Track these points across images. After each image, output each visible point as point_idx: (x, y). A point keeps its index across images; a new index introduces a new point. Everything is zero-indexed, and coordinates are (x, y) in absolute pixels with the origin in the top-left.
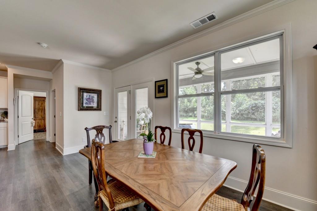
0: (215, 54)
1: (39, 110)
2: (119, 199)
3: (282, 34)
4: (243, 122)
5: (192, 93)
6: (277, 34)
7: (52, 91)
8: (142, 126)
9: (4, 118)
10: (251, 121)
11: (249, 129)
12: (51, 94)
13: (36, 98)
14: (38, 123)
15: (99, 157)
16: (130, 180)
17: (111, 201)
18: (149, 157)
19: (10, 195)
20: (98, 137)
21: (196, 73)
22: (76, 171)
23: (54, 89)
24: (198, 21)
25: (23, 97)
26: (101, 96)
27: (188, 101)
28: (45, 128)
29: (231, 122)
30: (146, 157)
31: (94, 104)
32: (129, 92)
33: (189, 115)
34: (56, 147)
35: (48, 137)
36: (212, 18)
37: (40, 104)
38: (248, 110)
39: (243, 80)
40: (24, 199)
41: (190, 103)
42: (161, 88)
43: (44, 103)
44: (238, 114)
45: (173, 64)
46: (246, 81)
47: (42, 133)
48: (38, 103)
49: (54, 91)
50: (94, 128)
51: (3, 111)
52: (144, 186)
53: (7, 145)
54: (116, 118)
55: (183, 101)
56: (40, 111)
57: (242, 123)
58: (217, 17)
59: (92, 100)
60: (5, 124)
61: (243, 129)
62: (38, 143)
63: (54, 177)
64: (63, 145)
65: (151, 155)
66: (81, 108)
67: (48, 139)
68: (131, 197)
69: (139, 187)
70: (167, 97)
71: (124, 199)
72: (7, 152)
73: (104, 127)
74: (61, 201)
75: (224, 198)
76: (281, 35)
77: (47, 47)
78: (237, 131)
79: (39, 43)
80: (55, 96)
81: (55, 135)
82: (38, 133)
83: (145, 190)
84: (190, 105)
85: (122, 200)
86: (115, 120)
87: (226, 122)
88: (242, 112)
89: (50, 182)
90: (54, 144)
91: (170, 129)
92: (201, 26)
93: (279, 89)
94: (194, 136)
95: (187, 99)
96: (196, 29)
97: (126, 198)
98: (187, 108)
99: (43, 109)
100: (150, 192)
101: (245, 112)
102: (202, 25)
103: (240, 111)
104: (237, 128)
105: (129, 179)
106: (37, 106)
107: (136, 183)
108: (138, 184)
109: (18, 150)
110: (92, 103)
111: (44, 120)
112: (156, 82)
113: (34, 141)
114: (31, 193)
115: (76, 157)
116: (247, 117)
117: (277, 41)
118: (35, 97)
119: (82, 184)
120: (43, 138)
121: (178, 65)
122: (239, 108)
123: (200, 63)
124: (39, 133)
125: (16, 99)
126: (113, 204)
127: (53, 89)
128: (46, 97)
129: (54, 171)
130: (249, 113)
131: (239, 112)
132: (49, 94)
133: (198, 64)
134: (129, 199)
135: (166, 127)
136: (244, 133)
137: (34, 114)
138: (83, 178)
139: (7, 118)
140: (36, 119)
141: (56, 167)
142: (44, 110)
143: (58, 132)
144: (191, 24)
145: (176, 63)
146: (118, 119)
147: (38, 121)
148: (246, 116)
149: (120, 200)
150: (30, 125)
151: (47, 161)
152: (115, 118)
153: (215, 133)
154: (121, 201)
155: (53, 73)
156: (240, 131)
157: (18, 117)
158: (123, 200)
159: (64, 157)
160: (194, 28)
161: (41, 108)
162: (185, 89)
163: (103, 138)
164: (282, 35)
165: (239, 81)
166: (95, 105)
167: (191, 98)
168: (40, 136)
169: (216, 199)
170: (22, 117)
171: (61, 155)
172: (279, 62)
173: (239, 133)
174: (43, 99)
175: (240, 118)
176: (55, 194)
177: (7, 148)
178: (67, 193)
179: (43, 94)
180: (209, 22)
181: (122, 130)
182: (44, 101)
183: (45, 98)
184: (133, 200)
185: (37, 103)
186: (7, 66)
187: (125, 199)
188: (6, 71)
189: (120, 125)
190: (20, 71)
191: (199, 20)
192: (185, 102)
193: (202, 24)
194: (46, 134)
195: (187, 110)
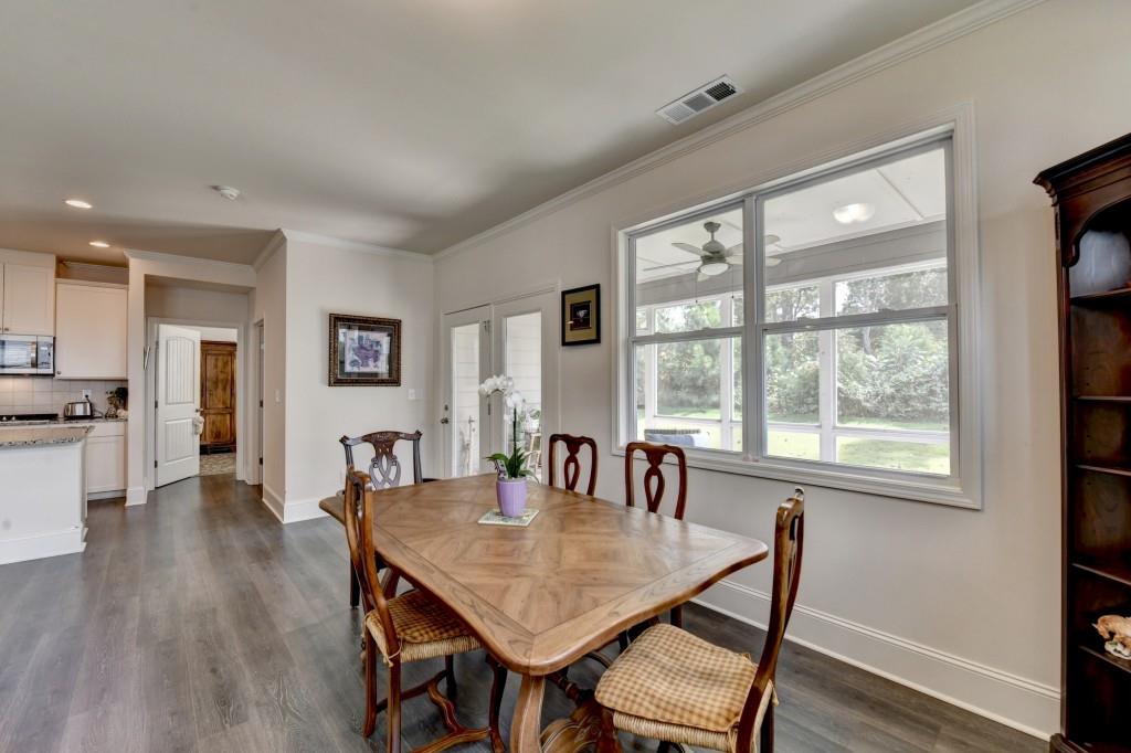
0: (743, 201)
1: (216, 383)
2: (414, 633)
3: (949, 134)
4: (906, 427)
5: (719, 324)
6: (937, 135)
7: (256, 325)
8: (533, 436)
9: (117, 408)
10: (937, 425)
11: (927, 451)
12: (253, 333)
13: (207, 346)
14: (213, 423)
15: (360, 514)
16: (436, 575)
17: (391, 637)
18: (509, 523)
19: (133, 624)
20: (381, 468)
21: (707, 260)
22: (316, 568)
23: (260, 318)
24: (680, 102)
25: (171, 343)
26: (399, 338)
27: (707, 353)
28: (234, 442)
29: (838, 425)
30: (501, 523)
31: (379, 363)
32: (486, 327)
33: (710, 402)
34: (264, 500)
35: (242, 467)
36: (722, 91)
37: (220, 364)
38: (928, 382)
39: (923, 273)
40: (169, 638)
41: (714, 360)
42: (582, 313)
43: (232, 362)
44: (893, 398)
45: (616, 235)
46: (934, 275)
47: (225, 456)
48: (213, 361)
49: (260, 325)
50: (367, 438)
51: (113, 387)
52: (469, 590)
53: (125, 490)
54: (446, 408)
55: (689, 351)
56: (220, 386)
57: (902, 433)
58: (739, 89)
59: (371, 353)
60: (121, 424)
61: (903, 454)
62: (214, 487)
63: (252, 584)
64: (282, 493)
65: (520, 518)
66: (339, 377)
67: (240, 476)
68: (447, 631)
69: (454, 589)
70: (597, 340)
71: (427, 633)
72: (124, 509)
73: (397, 435)
74: (268, 648)
75: (717, 648)
76: (947, 139)
77: (239, 197)
78: (878, 458)
79: (216, 188)
80: (261, 342)
81: (261, 461)
82: (212, 456)
83: (466, 597)
84: (713, 367)
85: (421, 635)
86: (442, 415)
87: (820, 427)
88: (905, 392)
89: (242, 595)
90: (259, 488)
91: (592, 444)
92: (693, 115)
93: (944, 315)
94: (661, 467)
95: (704, 345)
96: (680, 126)
97: (433, 631)
98: (702, 378)
99: (227, 380)
100: (475, 599)
101: (916, 390)
102: (695, 113)
103: (898, 387)
104: (881, 449)
105: (433, 572)
106: (211, 373)
107: (448, 582)
108: (453, 585)
109: (156, 505)
110: (371, 362)
111: (231, 414)
112: (564, 293)
113: (201, 480)
114: (187, 622)
115: (320, 531)
116: (924, 409)
117: (939, 155)
118: (205, 344)
119: (330, 607)
120: (226, 470)
121: (632, 237)
122: (894, 377)
123: (719, 225)
124: (216, 456)
125: (151, 350)
126: (394, 642)
127: (256, 321)
128: (236, 341)
129: (255, 566)
130: (932, 393)
131: (893, 390)
132: (245, 335)
133: (711, 227)
134: (441, 633)
135: (583, 438)
136: (904, 469)
137: (202, 395)
138: (335, 590)
139: (125, 407)
140: (206, 411)
141: (262, 555)
142: (230, 383)
143: (271, 455)
144: (661, 113)
145: (626, 233)
146: (451, 412)
147: (212, 417)
148: (919, 406)
149: (416, 634)
150: (190, 429)
151: (235, 538)
152: (442, 407)
153: (745, 459)
154: (420, 638)
155: (257, 271)
156: (892, 459)
157: (156, 406)
158: (426, 636)
159: (286, 530)
160: (673, 125)
161: (221, 376)
162: (694, 309)
163: (394, 469)
164: (951, 137)
165: (909, 275)
166: (382, 367)
167: (718, 342)
168: (218, 465)
169: (691, 648)
170: (167, 403)
171: (275, 522)
172: (944, 226)
173: (887, 466)
174: (229, 348)
175: (898, 411)
176: (255, 628)
177: (124, 499)
178: (286, 628)
179: (229, 334)
180: (717, 103)
181: (465, 448)
182: (232, 354)
183: (234, 345)
184: (452, 638)
185: (211, 361)
186: (127, 253)
187: (431, 634)
188: (124, 265)
189: (461, 433)
190: (162, 267)
191: (685, 99)
192: (697, 355)
193: (697, 110)
194: (235, 458)
195: (705, 382)
